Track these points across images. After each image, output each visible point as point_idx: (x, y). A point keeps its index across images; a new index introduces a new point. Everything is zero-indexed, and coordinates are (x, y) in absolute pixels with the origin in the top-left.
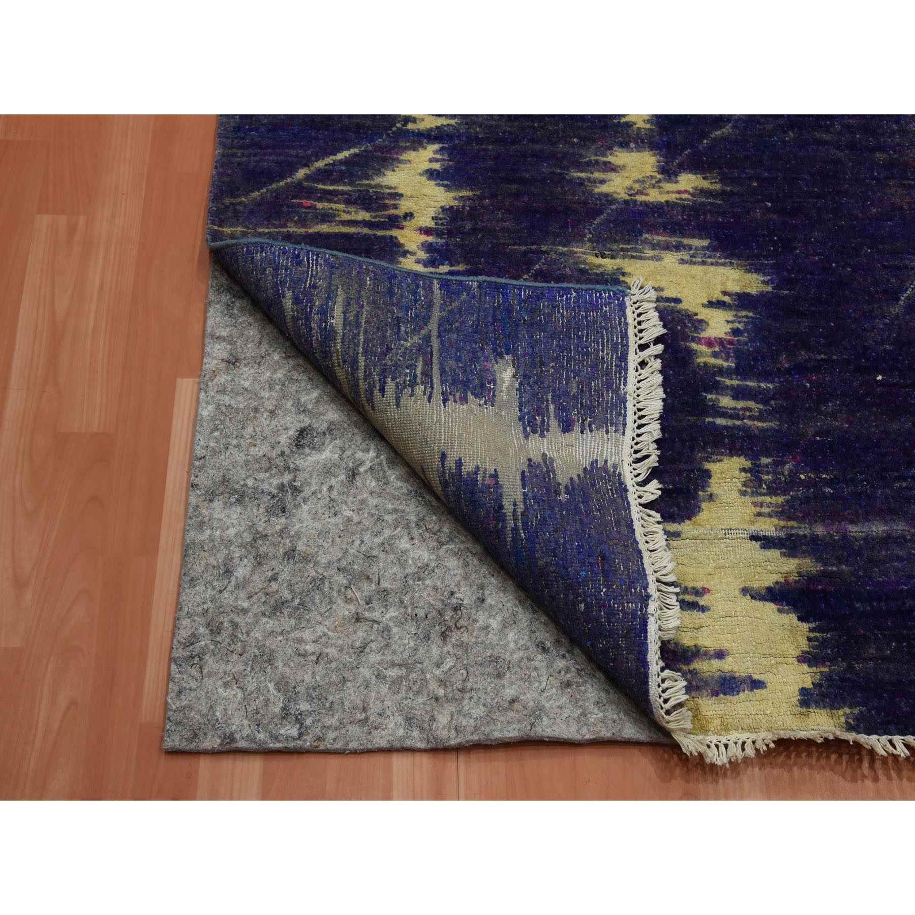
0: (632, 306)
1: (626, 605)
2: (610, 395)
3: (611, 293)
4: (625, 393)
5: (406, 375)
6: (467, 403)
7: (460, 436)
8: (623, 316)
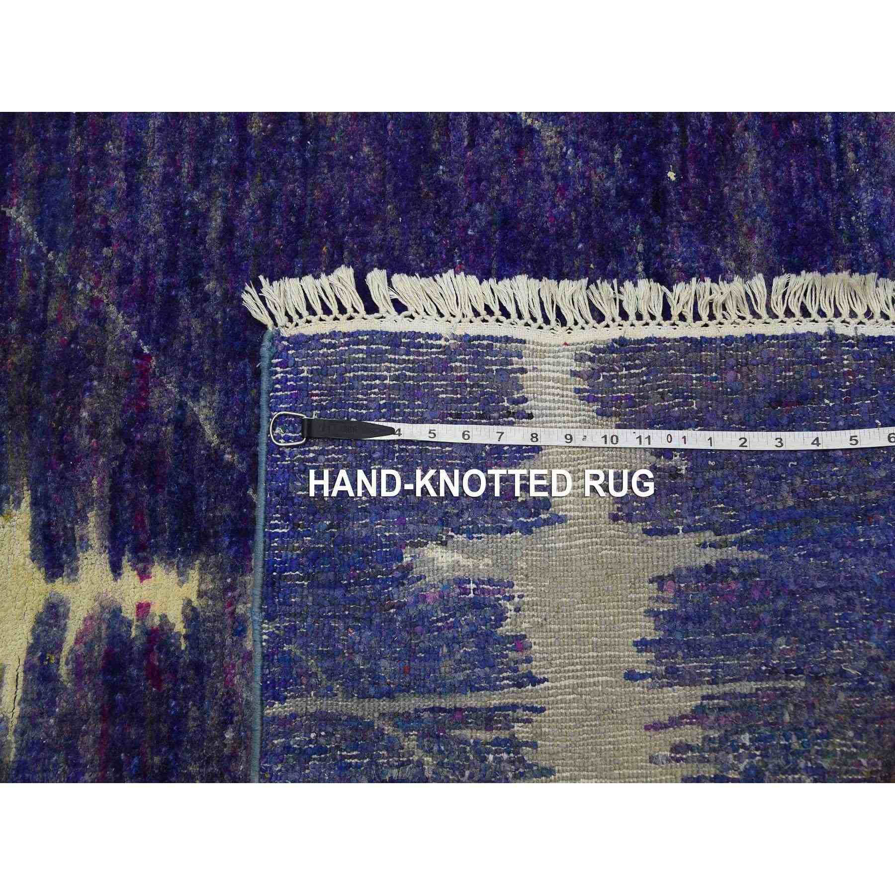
0: (297, 325)
1: (846, 369)
2: (458, 364)
3: (275, 361)
4: (455, 337)
5: (499, 761)
6: (525, 637)
7: (596, 647)
8: (318, 340)
